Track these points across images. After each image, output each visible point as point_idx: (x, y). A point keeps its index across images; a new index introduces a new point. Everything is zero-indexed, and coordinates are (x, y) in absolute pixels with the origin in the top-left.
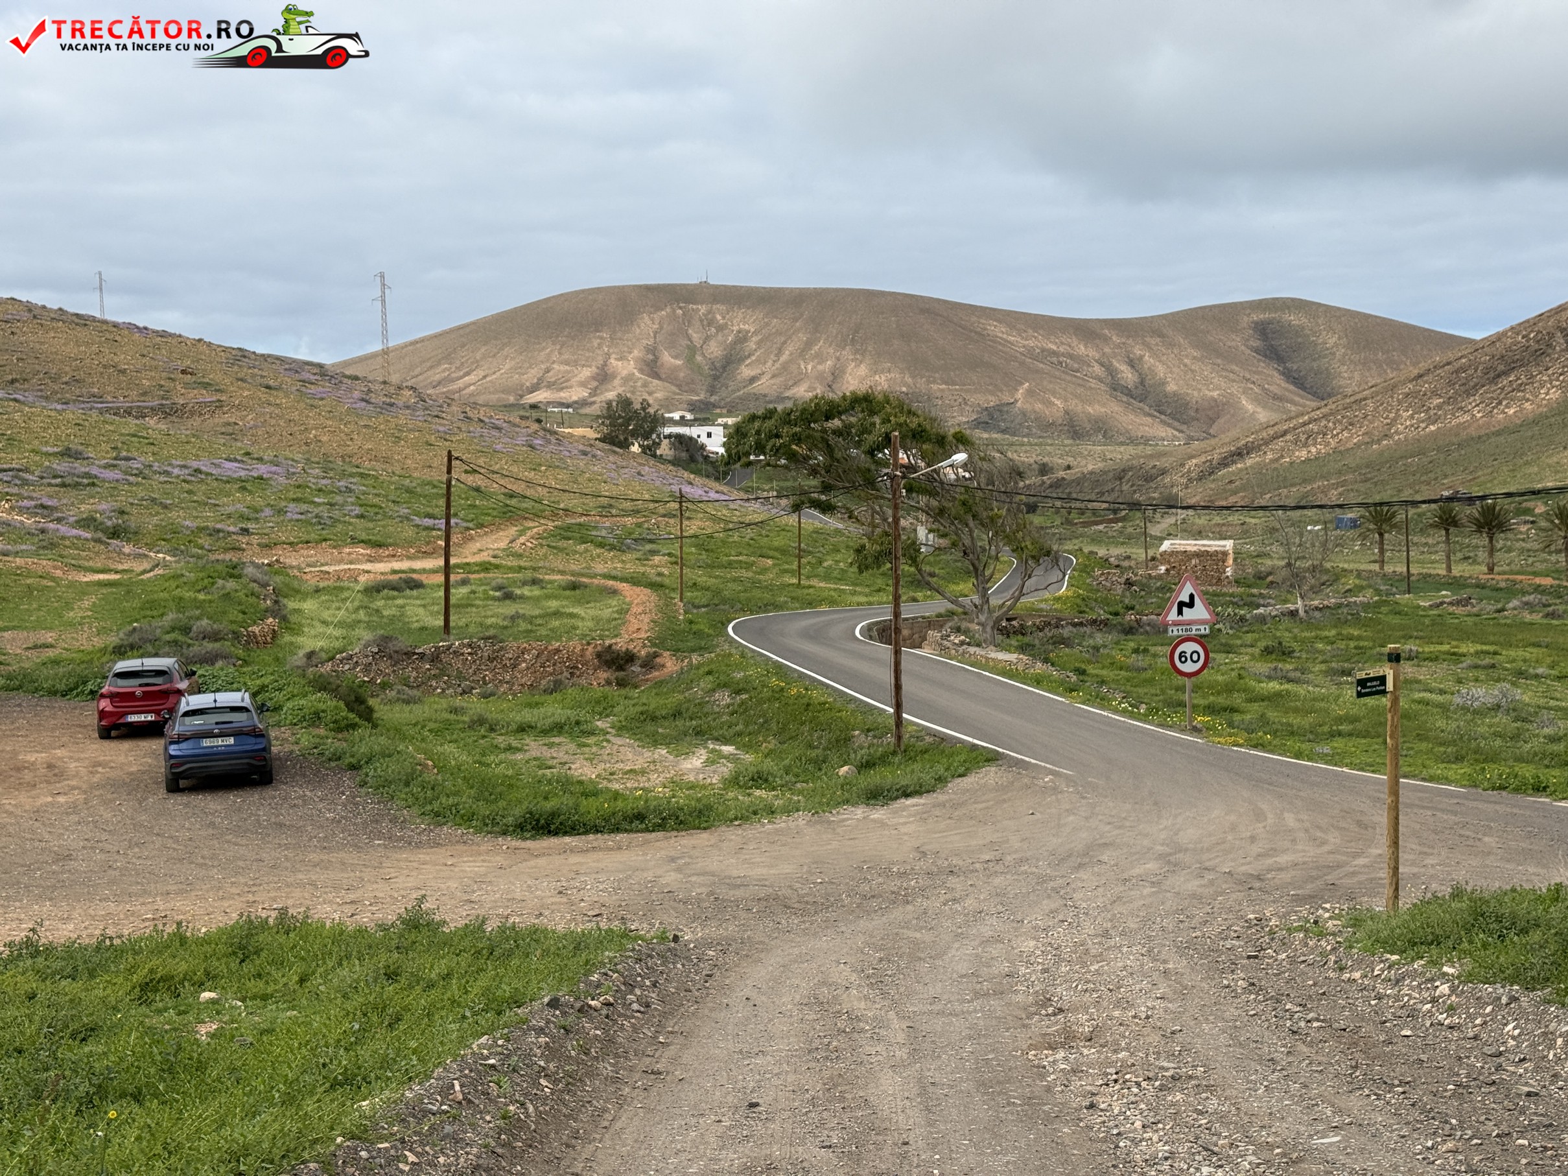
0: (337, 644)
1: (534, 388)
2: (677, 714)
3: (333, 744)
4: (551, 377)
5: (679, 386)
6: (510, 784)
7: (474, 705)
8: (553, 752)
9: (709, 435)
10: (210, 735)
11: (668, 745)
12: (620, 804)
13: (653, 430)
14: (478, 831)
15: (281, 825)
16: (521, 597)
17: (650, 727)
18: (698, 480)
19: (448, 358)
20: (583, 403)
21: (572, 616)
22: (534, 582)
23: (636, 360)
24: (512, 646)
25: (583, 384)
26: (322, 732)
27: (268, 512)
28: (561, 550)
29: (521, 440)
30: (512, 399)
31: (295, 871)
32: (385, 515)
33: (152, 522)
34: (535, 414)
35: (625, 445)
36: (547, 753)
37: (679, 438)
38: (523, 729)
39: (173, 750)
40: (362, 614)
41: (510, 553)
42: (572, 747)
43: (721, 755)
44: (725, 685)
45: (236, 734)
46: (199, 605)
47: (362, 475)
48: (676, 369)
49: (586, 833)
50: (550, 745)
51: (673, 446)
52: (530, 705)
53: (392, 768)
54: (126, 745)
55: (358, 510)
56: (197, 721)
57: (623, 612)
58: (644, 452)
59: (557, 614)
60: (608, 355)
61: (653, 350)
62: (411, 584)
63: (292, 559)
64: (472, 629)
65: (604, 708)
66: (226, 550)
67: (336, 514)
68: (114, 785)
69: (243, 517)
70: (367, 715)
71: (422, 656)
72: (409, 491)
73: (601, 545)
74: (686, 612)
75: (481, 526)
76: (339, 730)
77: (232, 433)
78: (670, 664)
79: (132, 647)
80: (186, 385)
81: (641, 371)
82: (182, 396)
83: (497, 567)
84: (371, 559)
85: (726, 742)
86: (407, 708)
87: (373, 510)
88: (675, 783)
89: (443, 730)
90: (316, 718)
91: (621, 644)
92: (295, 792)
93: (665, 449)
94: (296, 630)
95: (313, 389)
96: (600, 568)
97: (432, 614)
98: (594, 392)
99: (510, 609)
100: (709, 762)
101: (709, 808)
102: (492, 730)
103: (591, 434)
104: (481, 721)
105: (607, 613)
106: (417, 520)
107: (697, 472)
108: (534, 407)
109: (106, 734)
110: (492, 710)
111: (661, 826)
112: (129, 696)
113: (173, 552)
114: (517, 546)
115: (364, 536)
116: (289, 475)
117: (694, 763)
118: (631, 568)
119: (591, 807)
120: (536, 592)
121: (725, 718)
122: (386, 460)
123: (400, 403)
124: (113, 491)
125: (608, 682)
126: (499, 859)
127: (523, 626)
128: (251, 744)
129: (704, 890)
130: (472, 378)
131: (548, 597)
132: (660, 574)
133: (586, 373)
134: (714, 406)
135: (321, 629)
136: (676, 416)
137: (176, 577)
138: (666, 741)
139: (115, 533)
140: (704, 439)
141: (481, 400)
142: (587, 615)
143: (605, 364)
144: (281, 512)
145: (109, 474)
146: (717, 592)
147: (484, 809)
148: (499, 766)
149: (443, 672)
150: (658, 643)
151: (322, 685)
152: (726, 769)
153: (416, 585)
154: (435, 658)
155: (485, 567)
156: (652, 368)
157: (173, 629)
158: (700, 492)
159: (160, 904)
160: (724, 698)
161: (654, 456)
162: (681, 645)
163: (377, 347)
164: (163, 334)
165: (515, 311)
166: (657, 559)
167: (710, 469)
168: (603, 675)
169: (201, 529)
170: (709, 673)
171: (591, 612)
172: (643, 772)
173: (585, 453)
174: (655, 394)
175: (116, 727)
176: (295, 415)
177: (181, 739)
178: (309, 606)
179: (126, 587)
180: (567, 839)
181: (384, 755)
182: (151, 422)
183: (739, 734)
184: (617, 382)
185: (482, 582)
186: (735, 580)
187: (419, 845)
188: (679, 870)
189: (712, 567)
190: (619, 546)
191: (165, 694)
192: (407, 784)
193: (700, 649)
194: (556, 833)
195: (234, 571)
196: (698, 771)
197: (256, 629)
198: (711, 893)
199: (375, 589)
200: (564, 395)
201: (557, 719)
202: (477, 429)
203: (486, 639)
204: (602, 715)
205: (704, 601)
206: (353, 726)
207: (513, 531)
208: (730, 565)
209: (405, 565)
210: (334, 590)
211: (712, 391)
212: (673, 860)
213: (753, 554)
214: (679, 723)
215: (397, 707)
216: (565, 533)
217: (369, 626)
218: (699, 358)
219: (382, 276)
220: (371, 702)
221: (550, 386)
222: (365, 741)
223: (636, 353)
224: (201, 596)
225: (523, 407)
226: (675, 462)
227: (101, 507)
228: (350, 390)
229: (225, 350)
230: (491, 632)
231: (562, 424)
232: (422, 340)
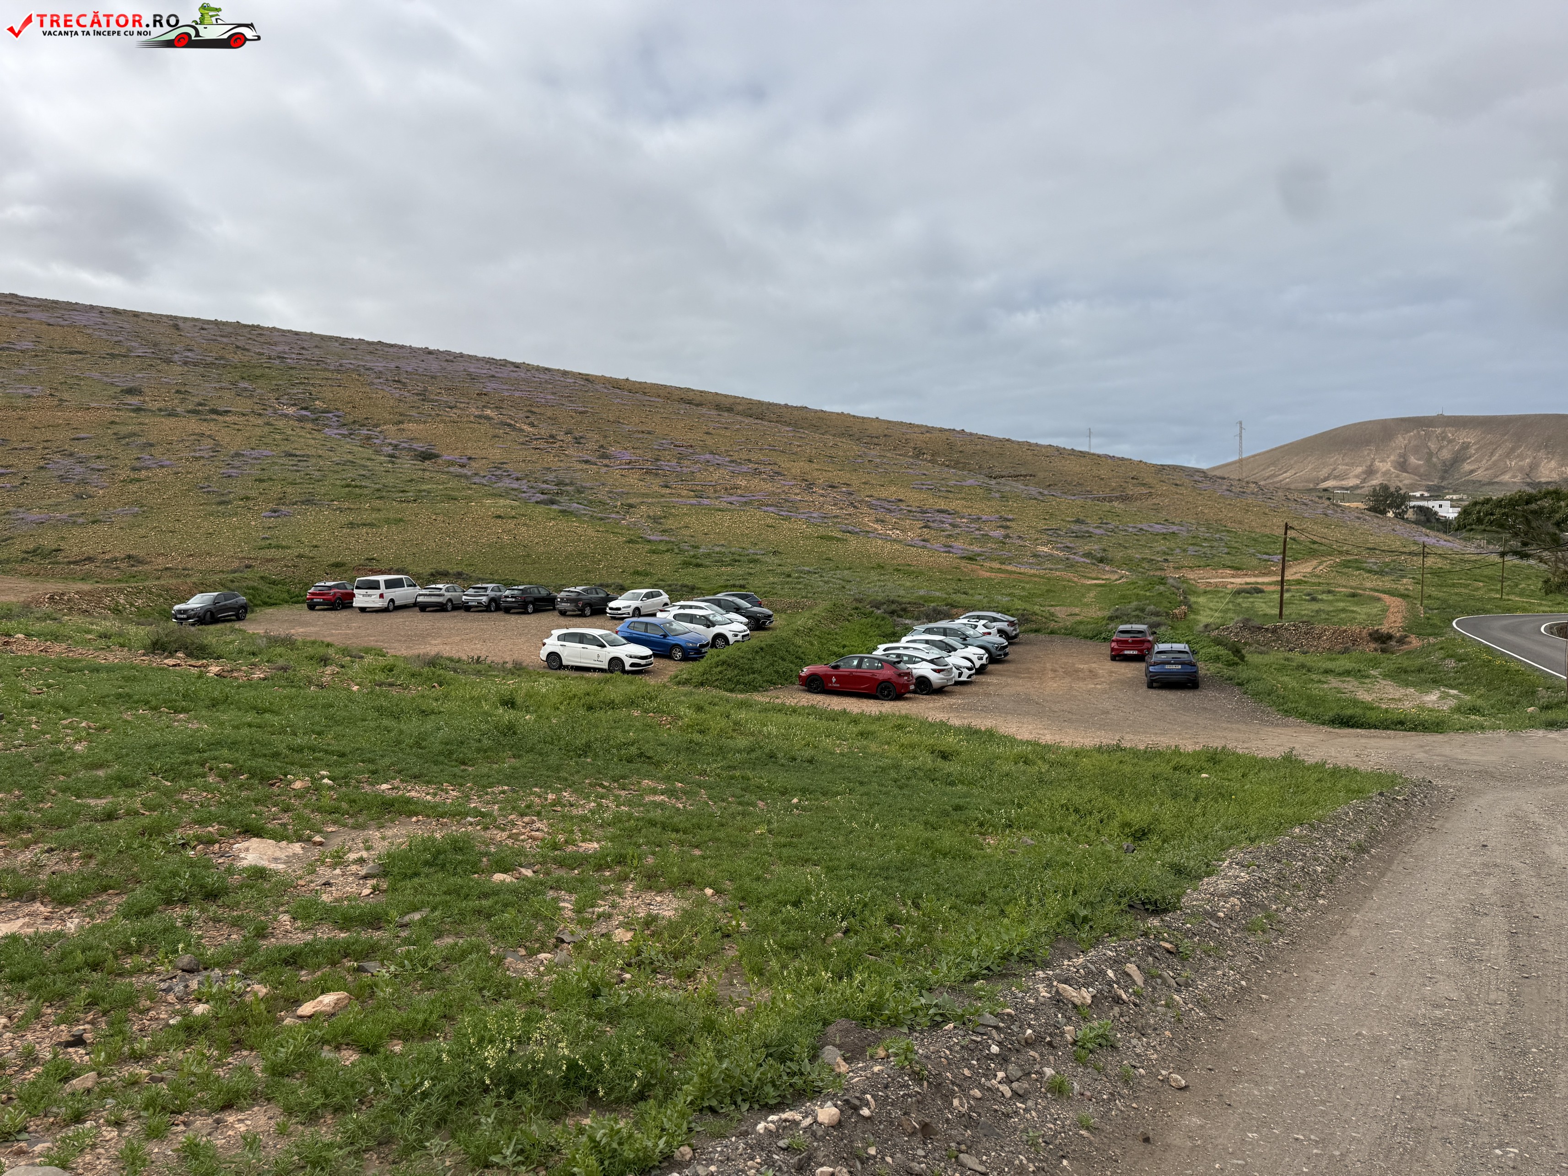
0: (1219, 621)
1: (1326, 479)
2: (1420, 670)
3: (1228, 672)
4: (1336, 473)
5: (1420, 476)
6: (1323, 700)
7: (1297, 657)
8: (1345, 685)
9: (1440, 506)
10: (1169, 663)
11: (1415, 687)
12: (1389, 716)
13: (1402, 504)
14: (1309, 721)
15: (1205, 709)
16: (1322, 600)
17: (1403, 676)
18: (1432, 533)
19: (1273, 464)
20: (1356, 487)
21: (1353, 612)
22: (1329, 592)
23: (1392, 462)
24: (1319, 627)
25: (1357, 477)
26: (1220, 665)
27: (1178, 550)
28: (1345, 574)
29: (1320, 511)
30: (1311, 486)
31: (1215, 731)
32: (1242, 553)
33: (1119, 555)
34: (1327, 495)
35: (1384, 512)
36: (1342, 686)
37: (1420, 508)
38: (1327, 672)
39: (1151, 669)
40: (1230, 606)
41: (1312, 574)
42: (1356, 683)
43: (1449, 695)
44: (1452, 656)
45: (1182, 663)
46: (1147, 598)
47: (1228, 531)
48: (1419, 466)
49: (1369, 728)
50: (1344, 682)
51: (1415, 512)
52: (1330, 660)
53: (1261, 687)
54: (1124, 664)
55: (1226, 550)
56: (1163, 656)
57: (1385, 610)
58: (1396, 516)
59: (1343, 610)
60: (1374, 459)
61: (1404, 456)
62: (1257, 590)
63: (1191, 575)
64: (1293, 616)
65: (1376, 664)
66: (1156, 570)
67: (1214, 552)
68: (1123, 682)
69: (1165, 553)
70: (1242, 658)
71: (1267, 630)
72: (1255, 540)
73: (1370, 571)
74: (1425, 613)
75: (1296, 559)
76: (1229, 665)
77: (1157, 509)
78: (1415, 642)
79: (1117, 617)
80: (1134, 485)
81: (1395, 468)
82: (1132, 490)
83: (1306, 582)
84: (1233, 576)
85: (1452, 688)
86: (1261, 656)
87: (1234, 551)
88: (1421, 708)
89: (1281, 669)
90: (1217, 658)
91: (1384, 629)
92: (1211, 694)
93: (1410, 514)
94: (1196, 612)
95: (1200, 485)
96: (1368, 585)
97: (1270, 607)
98: (1364, 481)
99: (1315, 606)
100: (1441, 698)
101: (1443, 722)
102: (1309, 671)
103: (1362, 506)
104: (1303, 666)
105: (1375, 611)
106: (1259, 556)
107: (1432, 528)
108: (1325, 490)
109: (1113, 658)
110: (1308, 660)
111: (1414, 729)
112: (1125, 642)
113: (1129, 570)
114: (1317, 571)
115: (1229, 564)
116: (1189, 531)
117: (1432, 698)
118: (1388, 585)
119: (1372, 716)
120: (1330, 597)
121: (1452, 674)
122: (1240, 523)
123: (1248, 491)
124: (1100, 540)
125: (1376, 650)
126: (1321, 737)
127: (1323, 616)
128: (1189, 669)
129: (1442, 764)
130: (1288, 474)
131: (1337, 601)
132: (1407, 589)
133: (1359, 470)
134: (1444, 488)
135: (1209, 612)
136: (1418, 494)
137: (1133, 583)
138: (1413, 685)
139: (1101, 560)
140: (1437, 509)
141: (1293, 486)
142: (1362, 611)
143: (1371, 465)
144: (1185, 551)
145: (1098, 531)
146: (1445, 601)
147: (1312, 711)
148: (1315, 690)
149: (1278, 639)
150: (1408, 629)
151: (1218, 642)
152: (1453, 703)
153: (1261, 591)
154: (1274, 631)
155: (1299, 582)
156: (1403, 466)
157: (1136, 610)
158: (1434, 541)
159: (1153, 738)
160: (1451, 663)
161: (1403, 519)
162: (1423, 632)
163: (1235, 458)
164: (1123, 459)
165: (1316, 436)
166: (1405, 581)
167: (1440, 526)
168: (1373, 645)
169: (1143, 559)
170: (1441, 649)
171: (1364, 610)
172: (1400, 700)
173: (1359, 518)
174: (1403, 481)
175: (1119, 655)
176: (1191, 499)
177: (1156, 664)
178: (1202, 600)
179: (1108, 587)
180: (1359, 730)
181: (1256, 680)
182: (1115, 504)
183: (1461, 684)
184: (1379, 475)
185: (1298, 591)
186: (1456, 594)
187: (1277, 725)
188: (1425, 752)
189: (1441, 586)
190: (1381, 573)
191: (1142, 642)
192: (1269, 695)
193: (1435, 635)
194: (1352, 727)
195: (1162, 581)
196: (1434, 702)
197: (1177, 611)
198: (1445, 766)
199: (1238, 592)
200: (1344, 483)
201: (1347, 668)
202: (1293, 505)
203: (1303, 622)
204: (1374, 667)
205: (1436, 606)
206: (1237, 664)
207: (1315, 562)
208: (1454, 585)
209: (1252, 580)
210: (1214, 592)
211: (1443, 478)
212: (1422, 747)
213: (1470, 579)
214: (1422, 675)
215: (1256, 656)
216: (1346, 564)
217: (1235, 612)
218: (1434, 460)
219: (1241, 423)
220: (1244, 652)
221: (1335, 478)
222: (1243, 673)
223: (1392, 458)
224: (1148, 594)
225: (1319, 490)
226: (1417, 522)
227: (1094, 547)
228: (1221, 485)
229: (1154, 466)
230: (1305, 619)
231: (1343, 500)
232: (1259, 455)
